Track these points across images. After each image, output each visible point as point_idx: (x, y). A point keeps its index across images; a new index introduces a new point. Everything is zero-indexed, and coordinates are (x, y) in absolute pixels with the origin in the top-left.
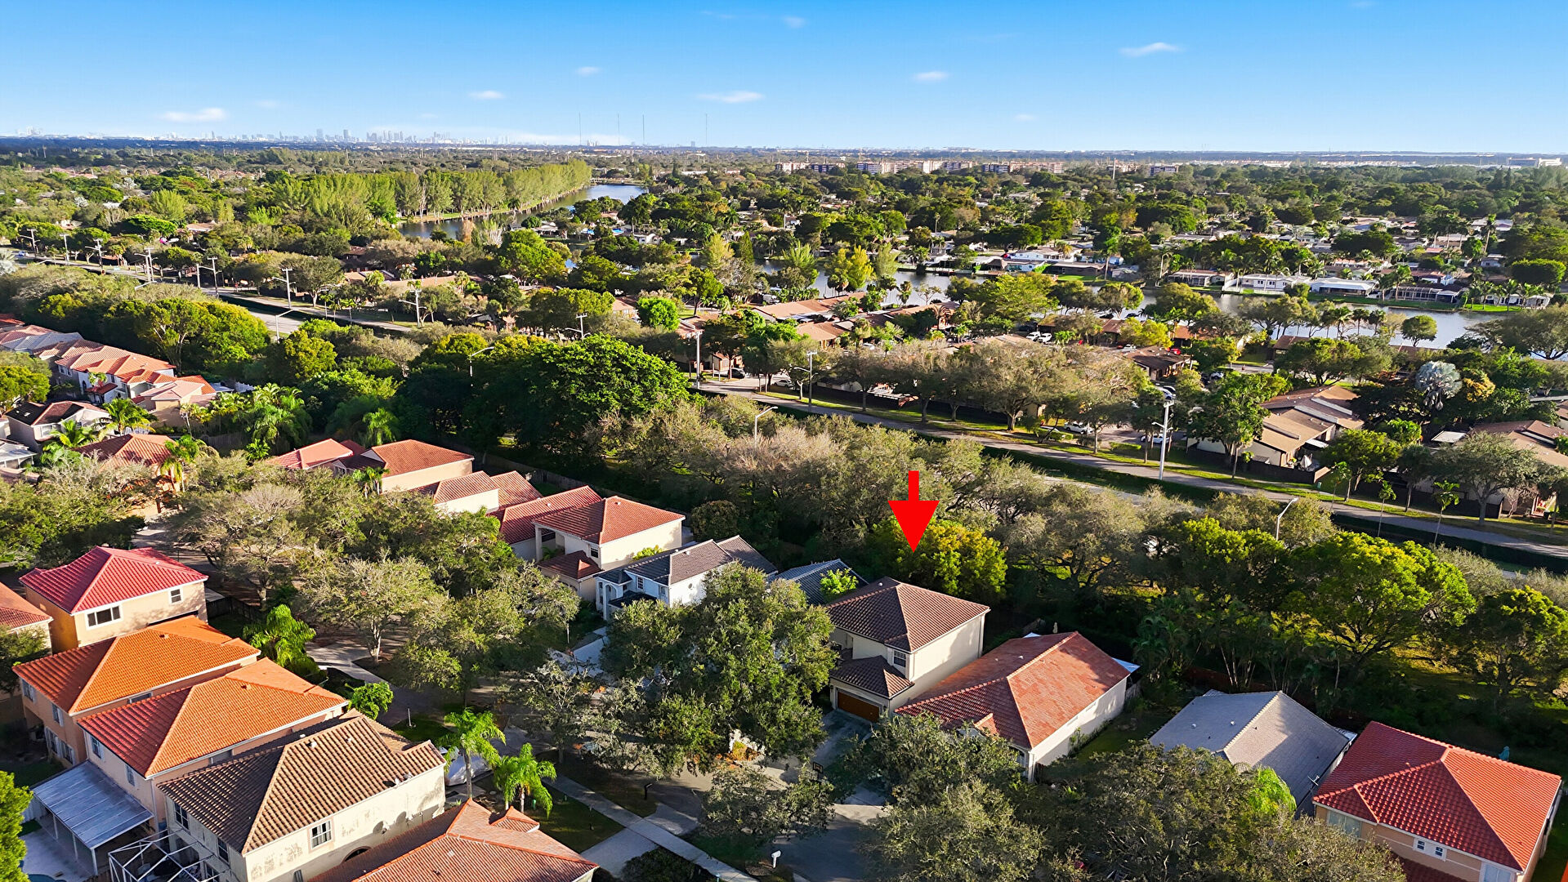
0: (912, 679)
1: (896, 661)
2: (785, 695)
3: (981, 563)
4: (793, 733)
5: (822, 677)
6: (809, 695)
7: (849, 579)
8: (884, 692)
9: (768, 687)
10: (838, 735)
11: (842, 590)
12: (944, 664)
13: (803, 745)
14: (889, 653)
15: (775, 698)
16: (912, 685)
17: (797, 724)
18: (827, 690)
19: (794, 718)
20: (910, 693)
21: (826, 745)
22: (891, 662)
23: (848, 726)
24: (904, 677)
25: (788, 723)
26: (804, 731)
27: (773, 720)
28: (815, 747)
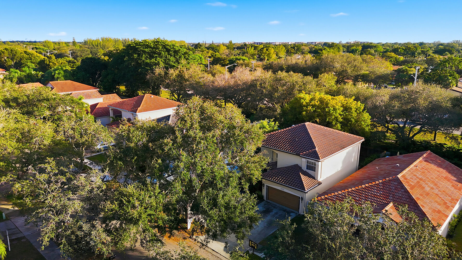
0: (320, 179)
1: (308, 167)
2: (227, 185)
3: (354, 114)
4: (232, 216)
5: (257, 175)
6: (246, 187)
7: (273, 123)
8: (301, 187)
9: (214, 178)
10: (269, 218)
11: (269, 129)
12: (338, 172)
13: (240, 226)
14: (303, 162)
15: (219, 186)
16: (320, 183)
17: (235, 208)
18: (260, 184)
19: (233, 202)
20: (319, 189)
21: (260, 224)
22: (304, 168)
23: (275, 211)
24: (314, 178)
25: (227, 207)
26: (241, 213)
27: (214, 204)
28: (251, 227)
